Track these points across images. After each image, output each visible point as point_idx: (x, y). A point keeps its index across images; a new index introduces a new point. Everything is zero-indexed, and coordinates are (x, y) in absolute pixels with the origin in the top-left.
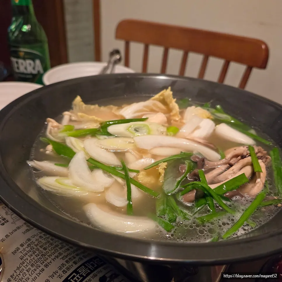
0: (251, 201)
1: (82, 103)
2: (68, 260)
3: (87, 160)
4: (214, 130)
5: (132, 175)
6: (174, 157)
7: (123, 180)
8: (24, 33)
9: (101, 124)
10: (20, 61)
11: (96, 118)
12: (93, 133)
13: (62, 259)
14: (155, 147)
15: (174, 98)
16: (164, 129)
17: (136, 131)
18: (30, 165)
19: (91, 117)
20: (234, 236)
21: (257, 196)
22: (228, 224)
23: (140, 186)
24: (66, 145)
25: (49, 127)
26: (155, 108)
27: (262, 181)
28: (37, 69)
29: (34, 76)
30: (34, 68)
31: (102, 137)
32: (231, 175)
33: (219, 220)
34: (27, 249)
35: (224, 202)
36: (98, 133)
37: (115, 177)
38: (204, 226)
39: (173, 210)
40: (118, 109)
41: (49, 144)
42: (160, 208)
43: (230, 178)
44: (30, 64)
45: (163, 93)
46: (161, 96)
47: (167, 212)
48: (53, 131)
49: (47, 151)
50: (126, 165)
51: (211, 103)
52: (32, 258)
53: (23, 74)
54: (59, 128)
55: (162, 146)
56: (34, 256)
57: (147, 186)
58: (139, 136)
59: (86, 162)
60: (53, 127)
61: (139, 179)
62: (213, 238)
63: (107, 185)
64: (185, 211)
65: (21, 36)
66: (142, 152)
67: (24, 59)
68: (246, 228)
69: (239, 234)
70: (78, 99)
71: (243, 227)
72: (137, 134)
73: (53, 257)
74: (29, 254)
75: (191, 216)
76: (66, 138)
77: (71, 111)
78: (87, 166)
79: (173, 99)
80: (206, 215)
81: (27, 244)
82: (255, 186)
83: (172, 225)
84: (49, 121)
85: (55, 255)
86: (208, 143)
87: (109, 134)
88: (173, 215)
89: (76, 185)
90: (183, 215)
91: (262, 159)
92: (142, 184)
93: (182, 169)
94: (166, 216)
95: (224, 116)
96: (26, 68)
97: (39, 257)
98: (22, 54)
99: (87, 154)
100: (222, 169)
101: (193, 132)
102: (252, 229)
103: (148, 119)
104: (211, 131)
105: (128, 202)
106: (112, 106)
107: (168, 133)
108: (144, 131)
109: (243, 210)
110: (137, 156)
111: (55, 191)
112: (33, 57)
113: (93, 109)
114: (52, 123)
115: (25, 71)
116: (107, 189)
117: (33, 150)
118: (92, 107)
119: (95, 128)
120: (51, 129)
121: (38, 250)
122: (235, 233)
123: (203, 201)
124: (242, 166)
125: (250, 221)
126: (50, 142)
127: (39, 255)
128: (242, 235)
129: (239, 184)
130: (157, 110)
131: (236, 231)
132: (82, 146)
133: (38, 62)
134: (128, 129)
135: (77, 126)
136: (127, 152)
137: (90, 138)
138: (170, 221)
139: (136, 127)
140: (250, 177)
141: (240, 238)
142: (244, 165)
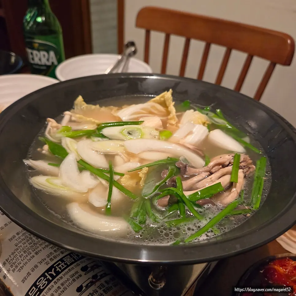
0: (221, 209)
1: (84, 103)
2: (56, 250)
3: (77, 162)
4: (207, 136)
5: (116, 178)
6: (159, 162)
7: (107, 182)
8: (39, 23)
9: (98, 125)
10: (35, 52)
11: (93, 120)
12: (89, 135)
13: (51, 248)
14: (144, 151)
15: (173, 101)
16: (156, 133)
17: (129, 134)
18: (26, 164)
19: (88, 119)
20: (195, 241)
21: (229, 204)
22: (193, 230)
23: (122, 188)
24: (62, 145)
25: (49, 127)
26: (153, 111)
27: (237, 190)
28: (51, 61)
29: (48, 67)
30: (48, 60)
31: (96, 139)
32: (208, 183)
33: (185, 225)
34: (22, 238)
35: (196, 209)
36: (93, 135)
37: (101, 180)
38: (170, 230)
39: (146, 213)
40: (118, 110)
41: (46, 144)
42: (135, 210)
43: (207, 186)
44: (44, 56)
45: (164, 95)
46: (162, 97)
47: (140, 214)
48: (52, 131)
49: (43, 150)
50: (112, 168)
51: (212, 107)
52: (25, 245)
53: (37, 65)
54: (58, 129)
55: (151, 151)
56: (27, 244)
57: (129, 189)
58: (131, 139)
59: (77, 163)
60: (52, 127)
61: (121, 182)
62: (176, 241)
63: (91, 187)
64: (157, 215)
65: (35, 26)
66: (131, 155)
67: (39, 50)
68: (209, 234)
69: (201, 239)
70: (80, 99)
71: (206, 233)
72: (130, 137)
73: (43, 246)
74: (23, 242)
75: (161, 220)
76: (62, 138)
77: (72, 110)
78: (77, 168)
79: (171, 102)
80: (176, 219)
81: (23, 233)
82: (230, 194)
83: (141, 227)
84: (49, 121)
85: (45, 244)
86: (197, 149)
87: (103, 136)
88: (144, 218)
89: (64, 185)
90: (154, 218)
91: (243, 169)
92: (125, 187)
93: (164, 174)
94: (138, 218)
95: (221, 121)
96: (40, 60)
97: (31, 245)
98: (36, 45)
99: (79, 155)
100: (203, 177)
101: (186, 137)
102: (215, 236)
103: (144, 122)
104: (203, 137)
105: (107, 203)
106: (112, 107)
107: (161, 138)
108: (137, 134)
109: (210, 218)
110: (126, 159)
111: (44, 189)
112: (47, 49)
113: (94, 109)
114: (52, 123)
115: (39, 63)
116: (90, 190)
117: (31, 149)
118: (93, 107)
119: (92, 129)
120: (50, 129)
121: (31, 239)
122: (197, 238)
123: (176, 206)
124: (221, 174)
125: (215, 228)
126: (47, 141)
127: (31, 244)
128: (204, 240)
129: (213, 192)
130: (156, 112)
131: (198, 236)
132: (76, 148)
133: (52, 54)
134: (121, 132)
135: (75, 127)
136: (117, 155)
137: (85, 139)
138: (140, 223)
139: (130, 130)
140: (228, 185)
141: (201, 242)
142: (224, 174)
